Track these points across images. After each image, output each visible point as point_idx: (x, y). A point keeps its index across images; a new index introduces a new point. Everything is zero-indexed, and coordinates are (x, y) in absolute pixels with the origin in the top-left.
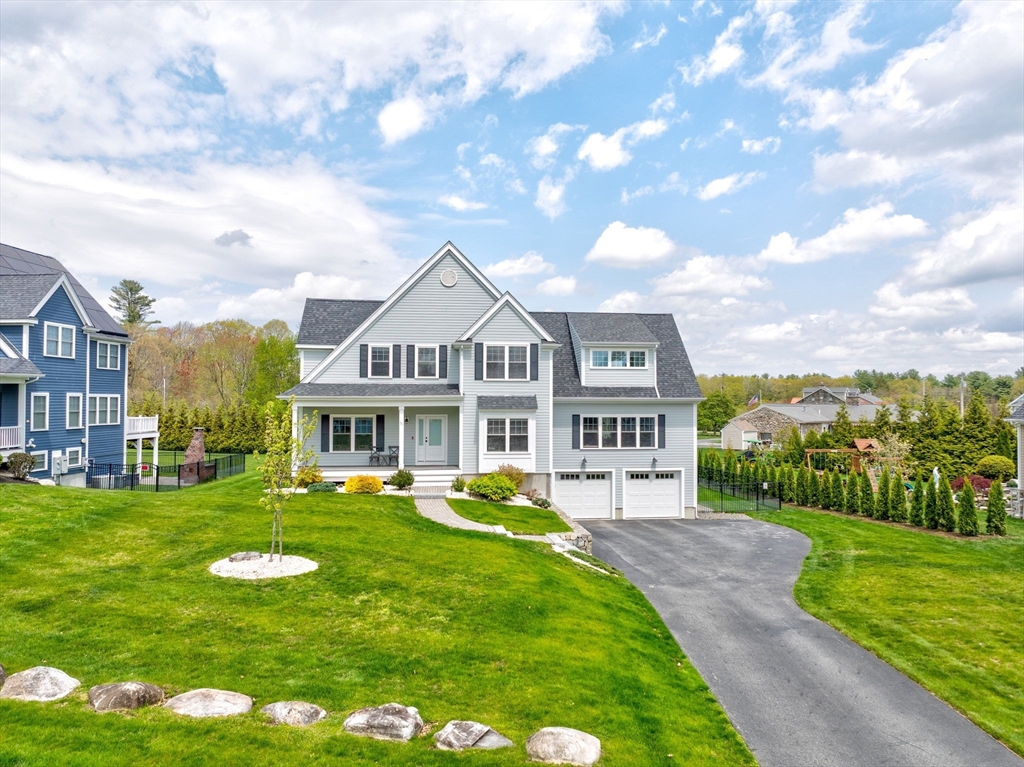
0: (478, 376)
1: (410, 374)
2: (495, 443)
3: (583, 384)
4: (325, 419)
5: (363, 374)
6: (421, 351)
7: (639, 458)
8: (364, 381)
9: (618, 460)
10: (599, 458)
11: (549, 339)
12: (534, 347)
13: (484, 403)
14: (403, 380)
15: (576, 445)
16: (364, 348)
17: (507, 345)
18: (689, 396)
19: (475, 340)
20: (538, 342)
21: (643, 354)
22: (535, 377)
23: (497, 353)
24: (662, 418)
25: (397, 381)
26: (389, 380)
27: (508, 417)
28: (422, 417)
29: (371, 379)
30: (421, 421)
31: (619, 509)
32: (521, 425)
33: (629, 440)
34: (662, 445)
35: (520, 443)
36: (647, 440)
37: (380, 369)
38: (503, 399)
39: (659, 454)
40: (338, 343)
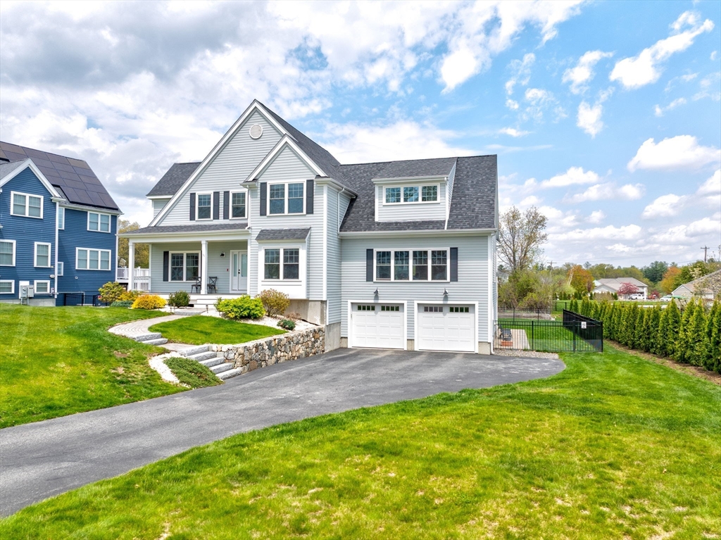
0: (263, 213)
1: (226, 216)
2: (271, 272)
3: (377, 219)
4: (166, 254)
5: (192, 218)
6: (234, 195)
7: (431, 291)
8: (192, 223)
9: (411, 292)
10: (390, 291)
11: (322, 174)
12: (310, 183)
13: (264, 236)
14: (221, 221)
15: (369, 278)
16: (193, 195)
17: (286, 182)
18: (479, 227)
19: (261, 180)
20: (313, 177)
21: (435, 188)
22: (310, 210)
23: (277, 190)
24: (454, 251)
25: (216, 222)
26: (210, 221)
27: (282, 247)
28: (236, 252)
29: (198, 221)
30: (235, 256)
31: (411, 340)
32: (292, 255)
33: (420, 273)
34: (454, 277)
35: (292, 272)
36: (439, 273)
37: (204, 213)
38: (280, 231)
39: (451, 287)
40: (174, 193)
